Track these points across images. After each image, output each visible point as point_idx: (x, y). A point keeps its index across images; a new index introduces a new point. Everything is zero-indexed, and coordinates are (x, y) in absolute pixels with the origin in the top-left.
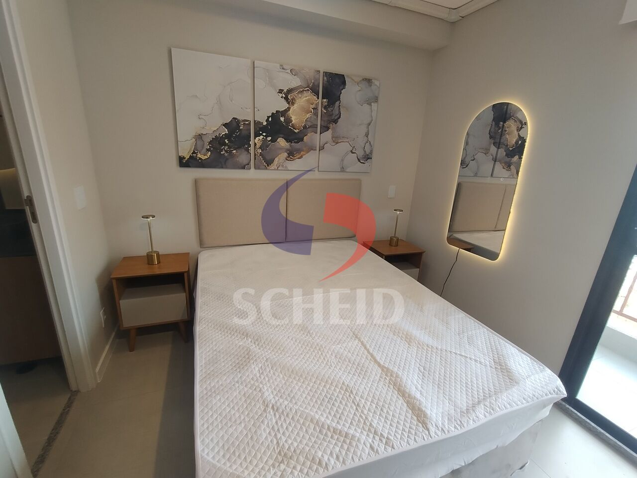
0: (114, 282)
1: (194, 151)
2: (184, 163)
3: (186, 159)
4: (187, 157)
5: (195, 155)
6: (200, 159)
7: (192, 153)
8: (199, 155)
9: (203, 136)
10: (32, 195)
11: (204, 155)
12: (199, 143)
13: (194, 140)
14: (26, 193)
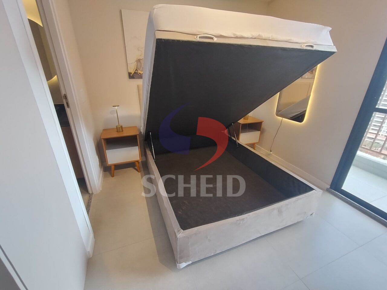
0: (103, 140)
1: (136, 69)
2: (132, 76)
3: (132, 74)
4: (133, 73)
5: (137, 71)
6: (140, 73)
7: (135, 71)
8: (139, 72)
9: (141, 61)
10: (66, 93)
11: (142, 71)
12: (139, 64)
13: (136, 62)
14: (63, 93)
